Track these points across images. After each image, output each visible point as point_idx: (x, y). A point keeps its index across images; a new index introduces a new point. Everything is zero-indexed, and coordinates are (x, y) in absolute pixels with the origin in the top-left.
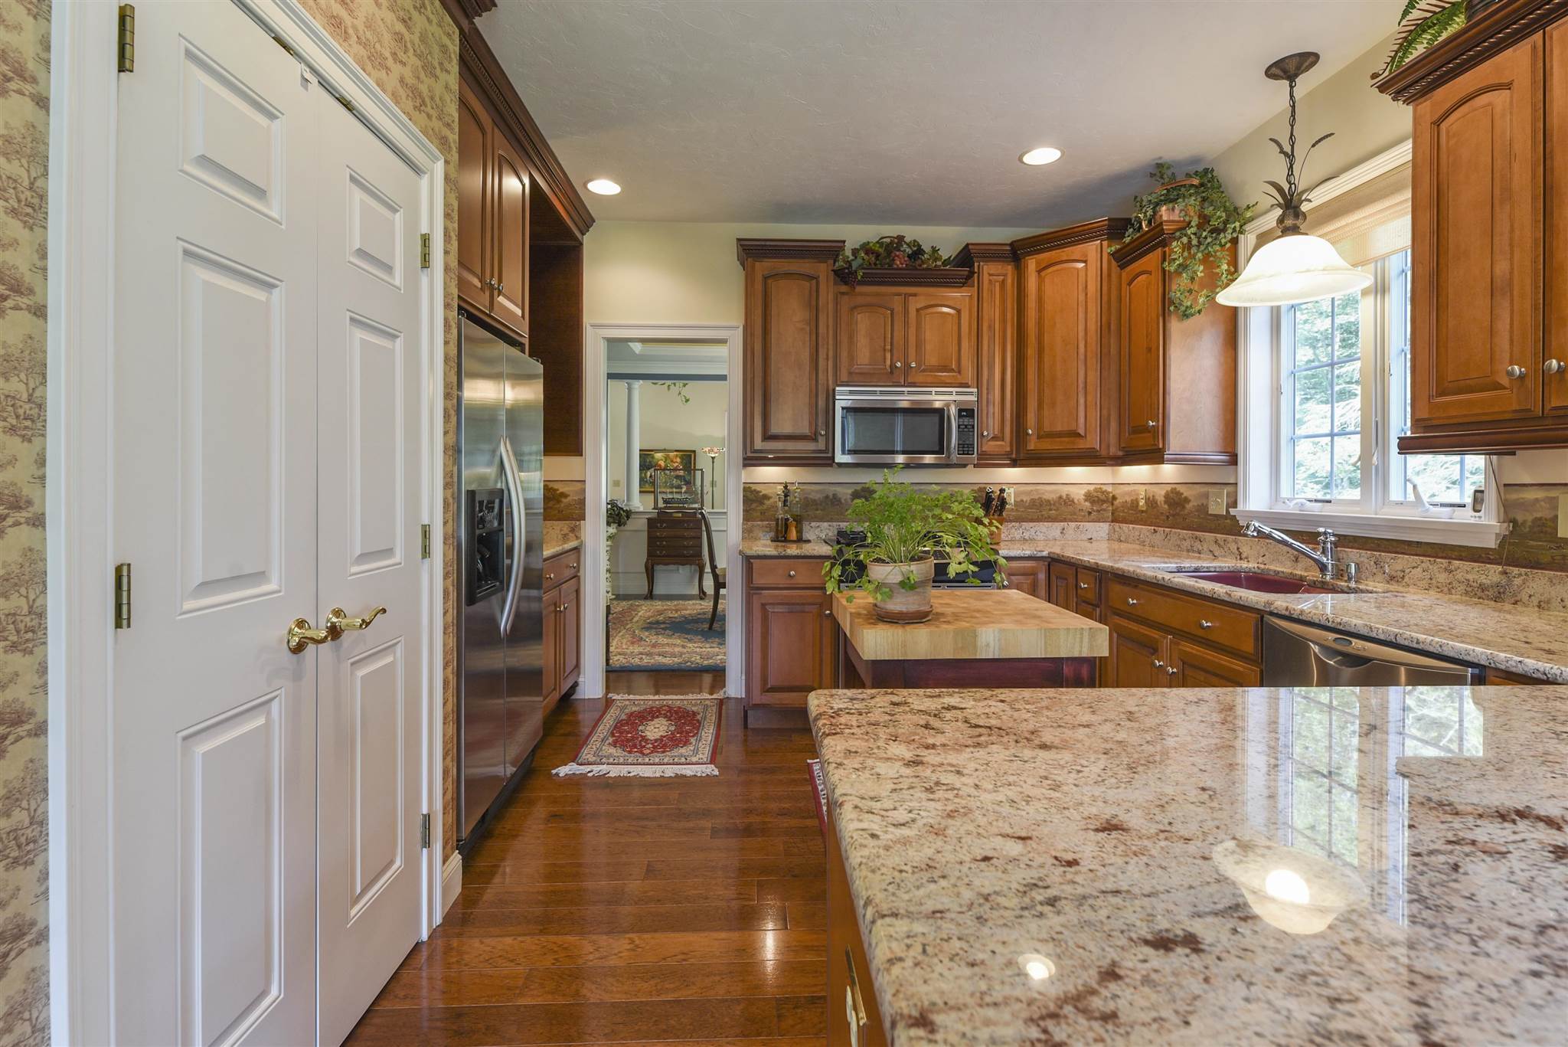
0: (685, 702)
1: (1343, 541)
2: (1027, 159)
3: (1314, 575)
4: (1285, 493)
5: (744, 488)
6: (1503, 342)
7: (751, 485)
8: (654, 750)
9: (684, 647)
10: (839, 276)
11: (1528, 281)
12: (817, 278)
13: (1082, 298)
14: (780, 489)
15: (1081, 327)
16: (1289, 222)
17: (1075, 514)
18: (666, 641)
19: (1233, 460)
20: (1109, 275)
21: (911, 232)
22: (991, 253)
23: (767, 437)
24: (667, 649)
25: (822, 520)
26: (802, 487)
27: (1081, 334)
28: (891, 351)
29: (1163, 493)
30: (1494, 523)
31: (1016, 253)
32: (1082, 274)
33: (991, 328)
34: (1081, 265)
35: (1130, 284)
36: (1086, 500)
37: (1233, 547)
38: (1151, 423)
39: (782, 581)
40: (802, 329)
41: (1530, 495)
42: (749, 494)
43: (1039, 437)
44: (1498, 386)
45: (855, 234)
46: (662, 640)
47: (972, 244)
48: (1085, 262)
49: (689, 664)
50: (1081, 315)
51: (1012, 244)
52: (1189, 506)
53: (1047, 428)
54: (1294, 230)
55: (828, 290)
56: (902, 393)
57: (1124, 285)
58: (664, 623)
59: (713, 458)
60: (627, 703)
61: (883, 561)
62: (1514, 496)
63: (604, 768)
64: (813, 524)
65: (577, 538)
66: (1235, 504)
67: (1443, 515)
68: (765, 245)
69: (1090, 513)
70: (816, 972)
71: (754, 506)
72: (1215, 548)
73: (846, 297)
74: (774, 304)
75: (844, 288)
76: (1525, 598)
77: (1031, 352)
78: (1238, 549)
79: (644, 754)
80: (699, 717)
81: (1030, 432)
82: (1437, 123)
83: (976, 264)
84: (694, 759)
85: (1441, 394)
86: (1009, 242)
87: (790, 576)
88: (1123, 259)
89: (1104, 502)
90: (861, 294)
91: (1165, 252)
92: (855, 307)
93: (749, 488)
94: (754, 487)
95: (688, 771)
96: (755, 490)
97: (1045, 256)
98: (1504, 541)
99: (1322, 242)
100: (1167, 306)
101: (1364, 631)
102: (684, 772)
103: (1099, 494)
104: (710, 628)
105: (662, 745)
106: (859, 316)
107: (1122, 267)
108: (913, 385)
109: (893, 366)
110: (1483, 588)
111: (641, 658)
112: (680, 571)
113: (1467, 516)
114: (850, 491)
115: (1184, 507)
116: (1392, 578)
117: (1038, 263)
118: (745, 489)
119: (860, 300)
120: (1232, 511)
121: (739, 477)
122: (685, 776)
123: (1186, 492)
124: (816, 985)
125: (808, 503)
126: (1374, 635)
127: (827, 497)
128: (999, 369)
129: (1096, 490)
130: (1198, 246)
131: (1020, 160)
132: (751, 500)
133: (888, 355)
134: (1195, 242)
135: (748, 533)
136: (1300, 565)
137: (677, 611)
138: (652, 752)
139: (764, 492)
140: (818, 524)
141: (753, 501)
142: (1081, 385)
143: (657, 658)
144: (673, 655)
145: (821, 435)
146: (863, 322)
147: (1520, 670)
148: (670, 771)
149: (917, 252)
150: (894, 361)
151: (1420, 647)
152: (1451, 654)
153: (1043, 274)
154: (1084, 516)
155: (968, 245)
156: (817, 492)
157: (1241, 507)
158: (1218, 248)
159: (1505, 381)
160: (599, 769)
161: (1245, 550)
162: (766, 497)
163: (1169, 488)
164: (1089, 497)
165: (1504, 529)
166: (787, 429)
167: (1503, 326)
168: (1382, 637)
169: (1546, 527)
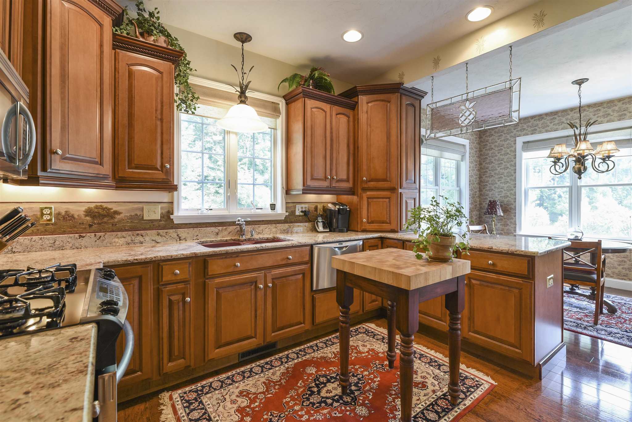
1: (248, 223)
16: (243, 99)
17: (75, 227)
30: (283, 213)
32: (99, 33)
36: (86, 216)
37: (175, 235)
38: (167, 166)
41: (290, 205)
43: (63, 158)
48: (101, 25)
53: (71, 151)
54: (242, 102)
66: (171, 214)
67: (260, 211)
69: (91, 226)
78: (178, 235)
82: (311, 108)
85: (312, 179)
89: (104, 216)
98: (286, 217)
103: (100, 211)
115: (113, 217)
120: (168, 217)
129: (96, 207)
154: (85, 228)
157: (175, 214)
164: (89, 212)
165: (287, 214)
169: (293, 213)
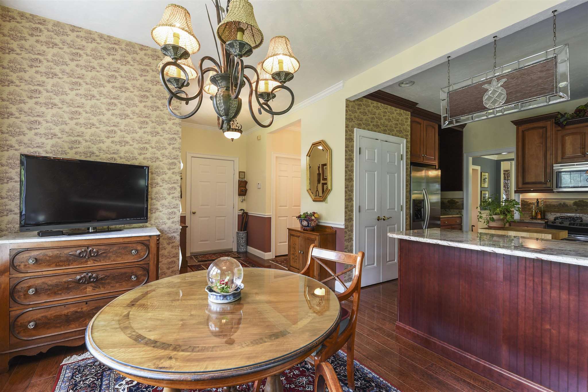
10: (556, 124)
12: (546, 127)
14: (535, 201)
23: (524, 183)
25: (557, 212)
26: (545, 200)
28: (584, 148)
40: (539, 146)
42: (524, 203)
55: (551, 130)
64: (552, 214)
65: (461, 214)
71: (526, 206)
73: (560, 131)
74: (526, 139)
90: (567, 129)
92: (565, 135)
94: (525, 200)
106: (567, 138)
109: (585, 154)
118: (522, 201)
119: (567, 131)
121: (519, 197)
125: (552, 206)
127: (560, 204)
133: (582, 150)
139: (530, 202)
140: (555, 213)
141: (525, 205)
145: (548, 182)
146: (569, 140)
150: (586, 152)
156: (555, 202)
162: (530, 204)
166: (534, 180)
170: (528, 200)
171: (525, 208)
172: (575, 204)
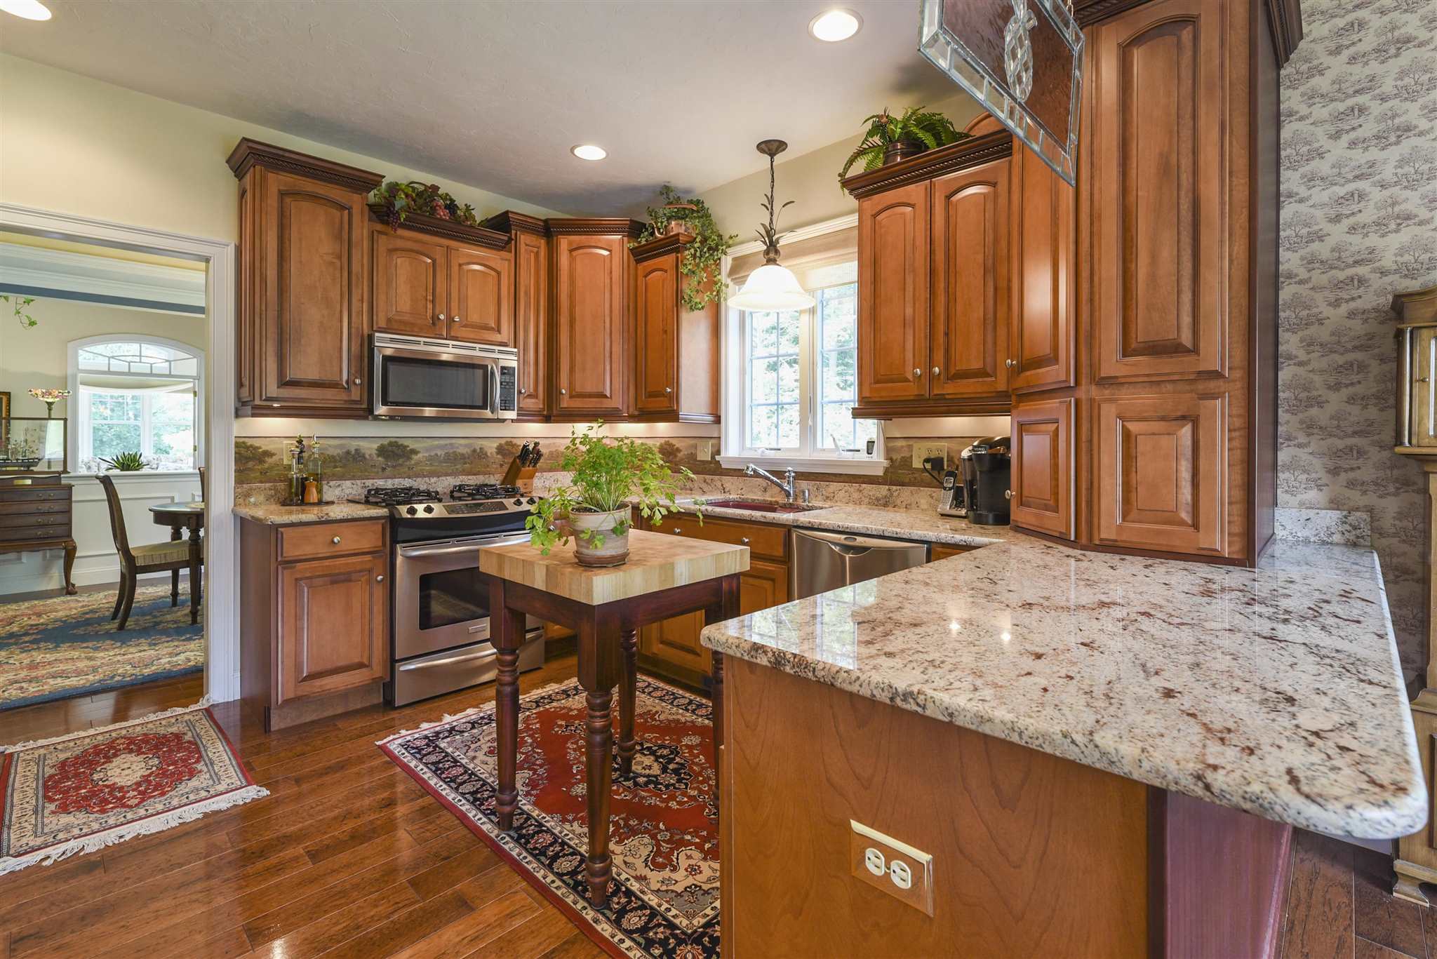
0: (150, 726)
1: (800, 476)
2: (579, 152)
3: (781, 499)
4: (748, 444)
5: (236, 443)
6: (909, 355)
7: (246, 440)
8: (144, 797)
9: (90, 659)
10: (374, 212)
11: (922, 321)
12: (349, 209)
13: (608, 281)
14: (291, 444)
15: (607, 305)
16: (772, 255)
18: (50, 657)
19: (718, 420)
20: (629, 266)
21: (448, 186)
22: (529, 225)
23: (284, 383)
24: (62, 667)
25: (342, 477)
26: (321, 441)
27: (607, 312)
28: (433, 301)
29: (658, 444)
30: (882, 460)
31: (549, 230)
32: (608, 261)
33: (527, 293)
34: (605, 253)
35: (646, 276)
37: (719, 484)
38: (669, 390)
39: (324, 551)
40: (332, 263)
41: (900, 443)
42: (243, 451)
43: (571, 397)
44: (907, 380)
45: (394, 172)
46: (38, 657)
47: (512, 212)
48: (610, 251)
49: (117, 678)
50: (607, 295)
51: (546, 221)
52: (680, 455)
53: (578, 389)
54: (771, 261)
55: (362, 228)
56: (447, 346)
57: (640, 278)
58: (26, 634)
59: (50, 404)
60: (42, 751)
61: (590, 510)
62: (891, 444)
63: (73, 845)
64: (332, 483)
66: (718, 452)
67: (849, 456)
68: (283, 156)
70: (532, 932)
71: (250, 464)
72: (703, 485)
73: (384, 237)
74: (294, 228)
75: (379, 227)
76: (898, 502)
77: (564, 320)
78: (722, 485)
79: (131, 807)
80: (188, 737)
81: (564, 391)
82: (875, 216)
83: (513, 232)
84: (221, 788)
85: (875, 383)
86: (543, 218)
87: (333, 542)
88: (640, 255)
90: (401, 237)
91: (677, 258)
92: (396, 250)
93: (244, 443)
94: (249, 442)
95: (222, 803)
96: (251, 446)
97: (576, 239)
98: (887, 470)
99: (787, 271)
100: (679, 300)
101: (863, 531)
102: (215, 807)
104: (121, 627)
105: (149, 789)
106: (399, 261)
107: (638, 261)
108: (456, 339)
109: (435, 319)
110: (878, 499)
111: (22, 688)
112: (24, 560)
113: (863, 456)
114: (375, 446)
115: (676, 456)
116: (827, 498)
117: (570, 243)
118: (237, 445)
119: (400, 243)
120: (717, 458)
121: (230, 430)
122: (220, 811)
123: (677, 444)
124: (540, 944)
125: (329, 461)
126: (869, 532)
127: (348, 453)
128: (533, 332)
130: (700, 258)
131: (572, 150)
132: (246, 458)
133: (430, 306)
134: (698, 254)
135: (241, 496)
136: (768, 494)
137: (39, 615)
138: (143, 800)
139: (264, 448)
140: (339, 482)
141: (248, 459)
142: (607, 354)
143: (51, 681)
144: (78, 673)
145: (355, 384)
146: (403, 265)
147: (952, 541)
148: (192, 813)
149: (451, 206)
150: (437, 312)
151: (898, 536)
152: (916, 538)
153: (574, 253)
155: (507, 212)
156: (336, 447)
157: (723, 454)
158: (712, 262)
159: (910, 377)
160: (61, 851)
161: (728, 486)
162: (268, 454)
163: (663, 441)
165: (886, 463)
166: (312, 374)
167: (909, 345)
168: (874, 533)
169: (907, 462)
170: (256, 443)
171: (250, 469)
172: (382, 451)
